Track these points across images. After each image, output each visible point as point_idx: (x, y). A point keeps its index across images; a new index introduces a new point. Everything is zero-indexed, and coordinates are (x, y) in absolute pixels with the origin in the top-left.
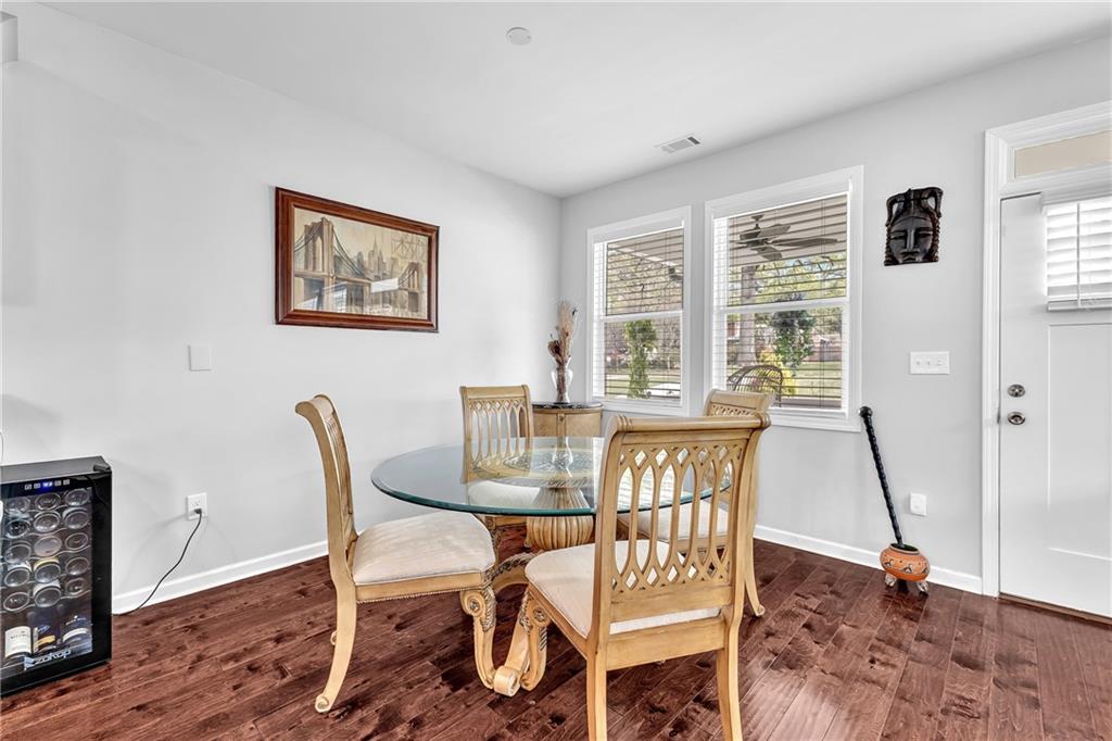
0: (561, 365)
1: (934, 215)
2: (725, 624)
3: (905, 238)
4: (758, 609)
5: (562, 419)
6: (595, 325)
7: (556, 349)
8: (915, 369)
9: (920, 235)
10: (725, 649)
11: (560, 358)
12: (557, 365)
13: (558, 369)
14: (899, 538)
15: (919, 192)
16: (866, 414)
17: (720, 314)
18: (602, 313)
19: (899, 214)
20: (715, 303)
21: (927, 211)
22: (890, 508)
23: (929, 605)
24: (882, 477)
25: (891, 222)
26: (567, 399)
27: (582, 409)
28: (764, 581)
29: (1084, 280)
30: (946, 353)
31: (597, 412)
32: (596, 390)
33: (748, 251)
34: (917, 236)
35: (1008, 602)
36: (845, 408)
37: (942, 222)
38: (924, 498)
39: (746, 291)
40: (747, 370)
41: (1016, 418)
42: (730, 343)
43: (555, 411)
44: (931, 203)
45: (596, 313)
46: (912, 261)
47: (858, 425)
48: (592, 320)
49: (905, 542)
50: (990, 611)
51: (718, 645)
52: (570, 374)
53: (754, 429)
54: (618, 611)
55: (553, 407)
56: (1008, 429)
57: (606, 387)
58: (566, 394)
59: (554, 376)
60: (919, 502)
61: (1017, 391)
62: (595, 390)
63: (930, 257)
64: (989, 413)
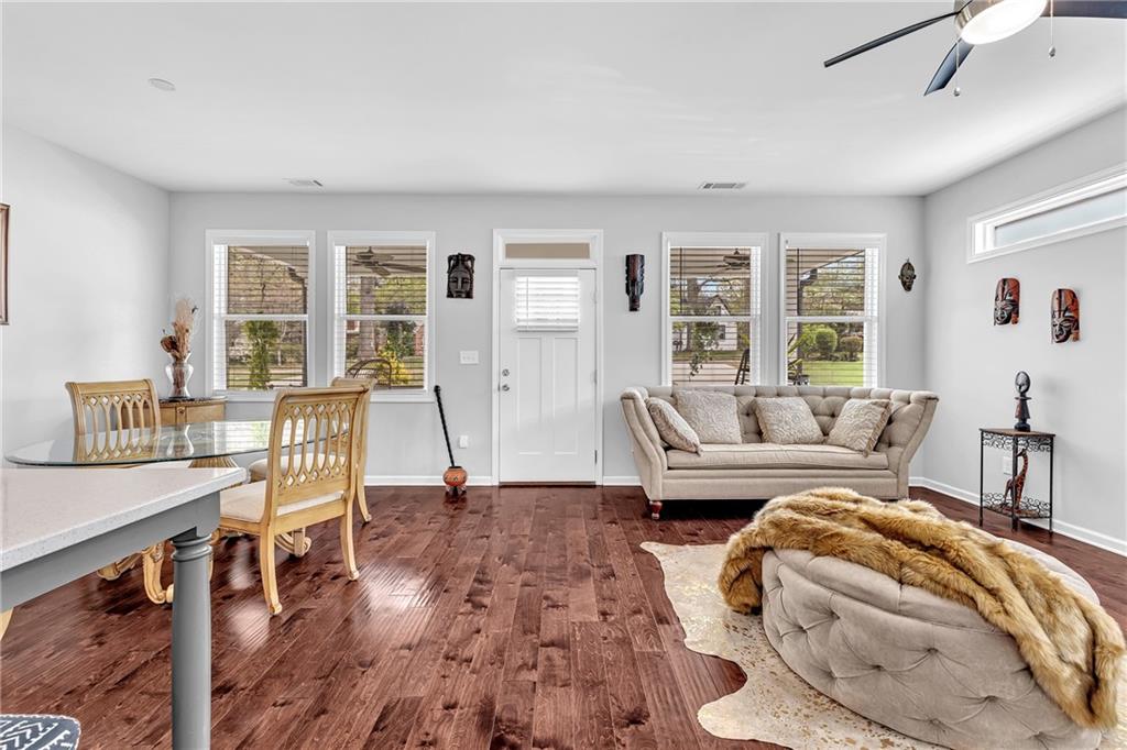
0: (178, 361)
1: (470, 271)
2: (345, 501)
3: (456, 282)
4: (367, 516)
5: (182, 412)
6: (215, 322)
7: (172, 345)
8: (463, 362)
9: (464, 281)
10: (345, 515)
11: (178, 354)
12: (173, 360)
13: (175, 365)
14: (452, 462)
15: (464, 256)
16: (437, 389)
17: (340, 320)
18: (224, 311)
19: (454, 266)
20: (336, 312)
21: (467, 268)
22: (448, 445)
23: (468, 496)
24: (445, 428)
25: (450, 272)
26: (187, 392)
27: (205, 402)
28: (372, 506)
29: (530, 317)
30: (476, 353)
31: (221, 403)
32: (217, 383)
33: (362, 268)
34: (463, 282)
35: (504, 486)
36: (426, 388)
37: (474, 275)
38: (466, 437)
39: (366, 287)
40: (363, 364)
41: (506, 388)
42: (349, 336)
43: (174, 404)
44: (469, 263)
45: (216, 311)
46: (459, 296)
47: (433, 398)
48: (213, 318)
49: (456, 465)
50: (495, 492)
51: (341, 513)
52: (190, 369)
53: (361, 393)
54: (282, 499)
55: (171, 401)
56: (503, 392)
57: (228, 380)
58: (185, 388)
59: (169, 371)
60: (464, 440)
61: (506, 373)
62: (215, 384)
63: (469, 295)
64: (495, 386)
